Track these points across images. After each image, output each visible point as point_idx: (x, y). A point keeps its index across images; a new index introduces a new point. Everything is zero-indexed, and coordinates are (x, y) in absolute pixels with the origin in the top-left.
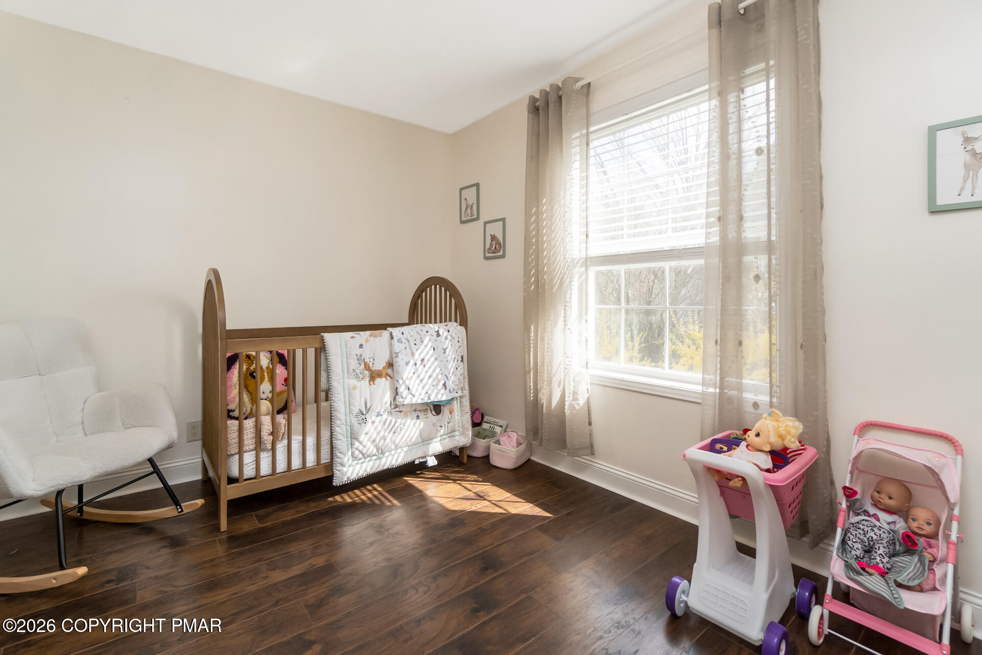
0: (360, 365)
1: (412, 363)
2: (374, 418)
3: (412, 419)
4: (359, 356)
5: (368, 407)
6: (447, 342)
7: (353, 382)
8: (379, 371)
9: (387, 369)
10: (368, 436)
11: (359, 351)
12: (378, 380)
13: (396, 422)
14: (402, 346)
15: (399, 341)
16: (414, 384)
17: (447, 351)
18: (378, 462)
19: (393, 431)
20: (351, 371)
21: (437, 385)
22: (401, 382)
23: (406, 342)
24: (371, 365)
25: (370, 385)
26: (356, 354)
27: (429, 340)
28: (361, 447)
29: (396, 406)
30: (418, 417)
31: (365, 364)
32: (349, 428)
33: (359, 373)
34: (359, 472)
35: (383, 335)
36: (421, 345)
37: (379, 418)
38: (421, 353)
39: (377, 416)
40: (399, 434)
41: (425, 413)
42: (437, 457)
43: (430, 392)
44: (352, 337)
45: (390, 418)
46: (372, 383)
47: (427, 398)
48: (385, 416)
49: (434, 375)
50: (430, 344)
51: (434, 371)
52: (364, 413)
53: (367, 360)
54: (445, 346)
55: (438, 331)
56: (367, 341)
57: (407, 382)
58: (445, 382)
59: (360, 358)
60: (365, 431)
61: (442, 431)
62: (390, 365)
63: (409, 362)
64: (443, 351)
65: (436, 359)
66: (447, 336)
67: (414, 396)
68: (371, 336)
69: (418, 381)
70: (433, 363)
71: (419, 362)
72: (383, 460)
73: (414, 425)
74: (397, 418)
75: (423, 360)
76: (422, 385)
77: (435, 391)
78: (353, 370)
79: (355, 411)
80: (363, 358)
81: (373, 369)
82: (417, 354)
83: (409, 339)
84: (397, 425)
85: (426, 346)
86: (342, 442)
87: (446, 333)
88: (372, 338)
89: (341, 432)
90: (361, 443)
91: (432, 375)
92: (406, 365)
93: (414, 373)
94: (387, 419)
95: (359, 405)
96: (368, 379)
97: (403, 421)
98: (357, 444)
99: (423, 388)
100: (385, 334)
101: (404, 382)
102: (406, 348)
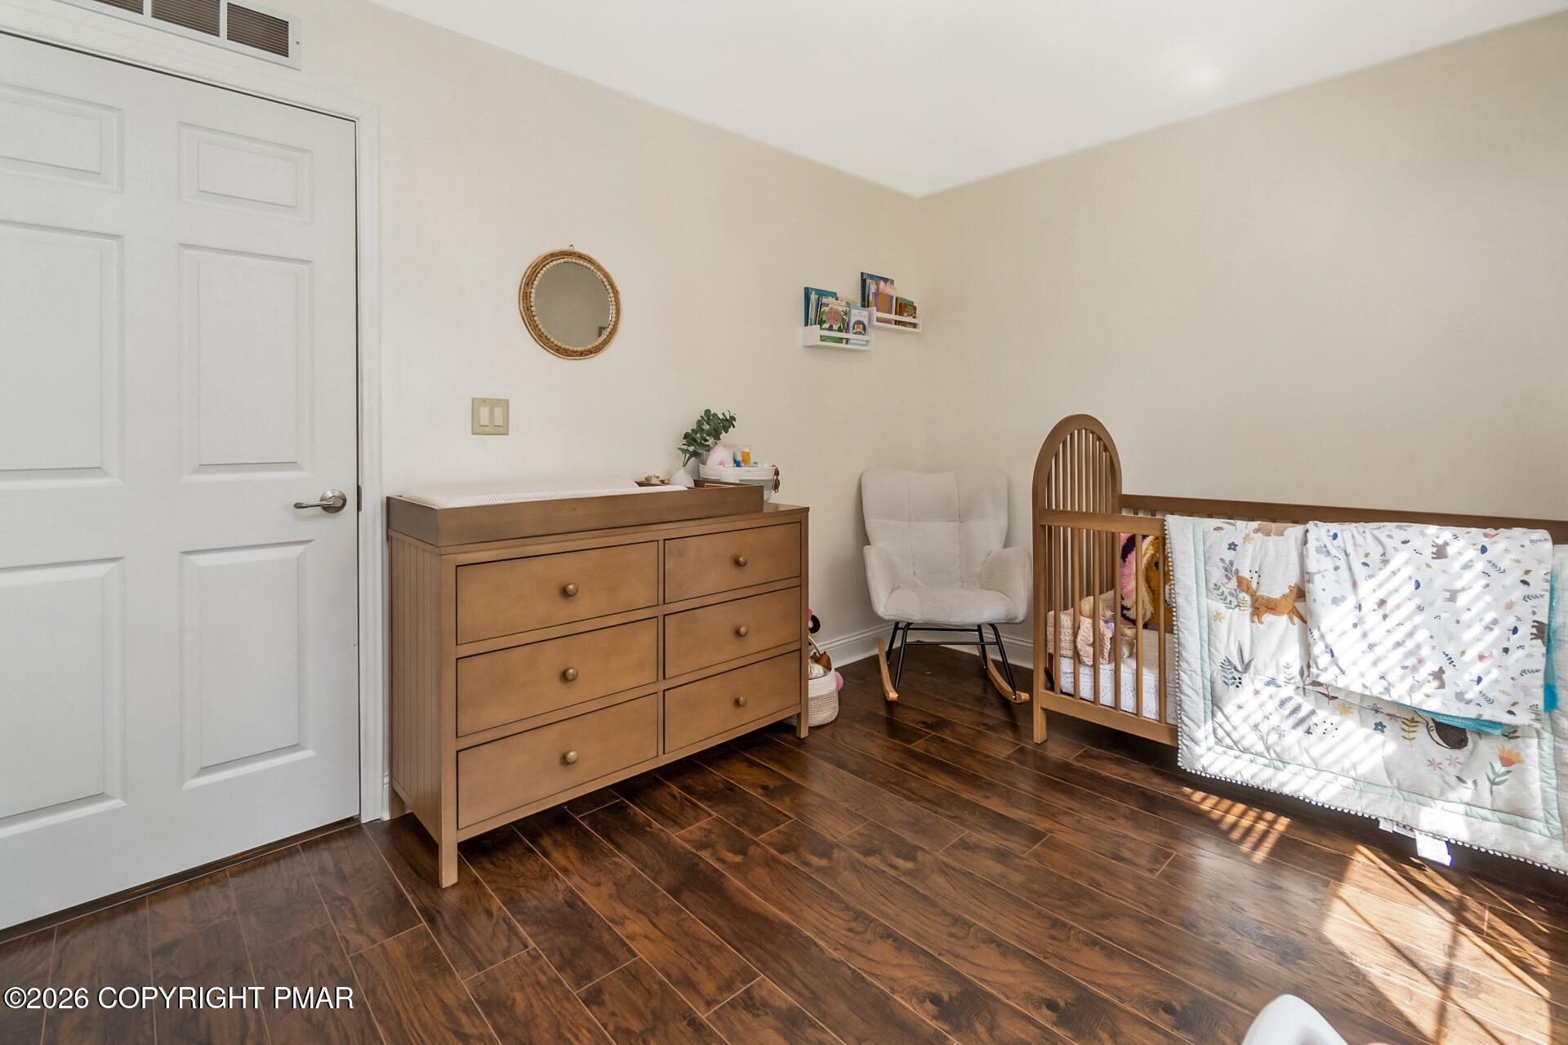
0: (1230, 579)
1: (1351, 601)
2: (1259, 685)
3: (1363, 724)
4: (1228, 563)
5: (1246, 660)
6: (1468, 575)
7: (1220, 606)
8: (1269, 600)
9: (1295, 601)
10: (1243, 713)
11: (1229, 555)
12: (1268, 618)
13: (1313, 712)
14: (1327, 563)
15: (1324, 550)
16: (1349, 648)
17: (1462, 600)
18: (1269, 772)
19: (1305, 726)
20: (1211, 585)
21: (1415, 669)
22: (1316, 634)
23: (1342, 556)
24: (1254, 585)
25: (1253, 621)
26: (1222, 560)
27: (1407, 562)
28: (1227, 726)
29: (1316, 683)
30: (1380, 727)
31: (1240, 580)
32: (1208, 685)
33: (1226, 593)
34: (1225, 768)
35: (1285, 533)
36: (1381, 569)
37: (1272, 689)
38: (1380, 586)
39: (1268, 684)
40: (1321, 739)
41: (1406, 728)
42: (1453, 847)
43: (1391, 678)
44: (1218, 529)
45: (1299, 699)
46: (1256, 619)
47: (1382, 690)
48: (1288, 691)
49: (1410, 644)
50: (1408, 571)
51: (1411, 634)
52: (1240, 668)
53: (1245, 574)
54: (1458, 585)
55: (1446, 544)
56: (1246, 538)
57: (1330, 639)
58: (1441, 671)
59: (1229, 569)
60: (1236, 701)
61: (1466, 792)
62: (1301, 594)
63: (1343, 598)
64: (1447, 595)
65: (1420, 609)
66: (1471, 561)
67: (1343, 672)
68: (1257, 531)
69: (1364, 645)
70: (1410, 617)
71: (1369, 605)
72: (1283, 776)
73: (1367, 738)
74: (1319, 706)
75: (1382, 603)
76: (1371, 657)
77: (1409, 682)
78: (1216, 585)
79: (1220, 658)
80: (1234, 569)
81: (1259, 594)
82: (1365, 587)
83: (1350, 549)
84: (1314, 719)
85: (1394, 573)
86: (1193, 701)
87: (1472, 553)
88: (1260, 534)
89: (1190, 684)
90: (1227, 719)
91: (1404, 641)
92: (1332, 603)
93: (1355, 625)
94: (1290, 698)
95: (1227, 649)
96: (1249, 610)
97: (1336, 719)
98: (1220, 717)
99: (1375, 663)
100: (1294, 531)
101: (1322, 637)
102: (1336, 568)
